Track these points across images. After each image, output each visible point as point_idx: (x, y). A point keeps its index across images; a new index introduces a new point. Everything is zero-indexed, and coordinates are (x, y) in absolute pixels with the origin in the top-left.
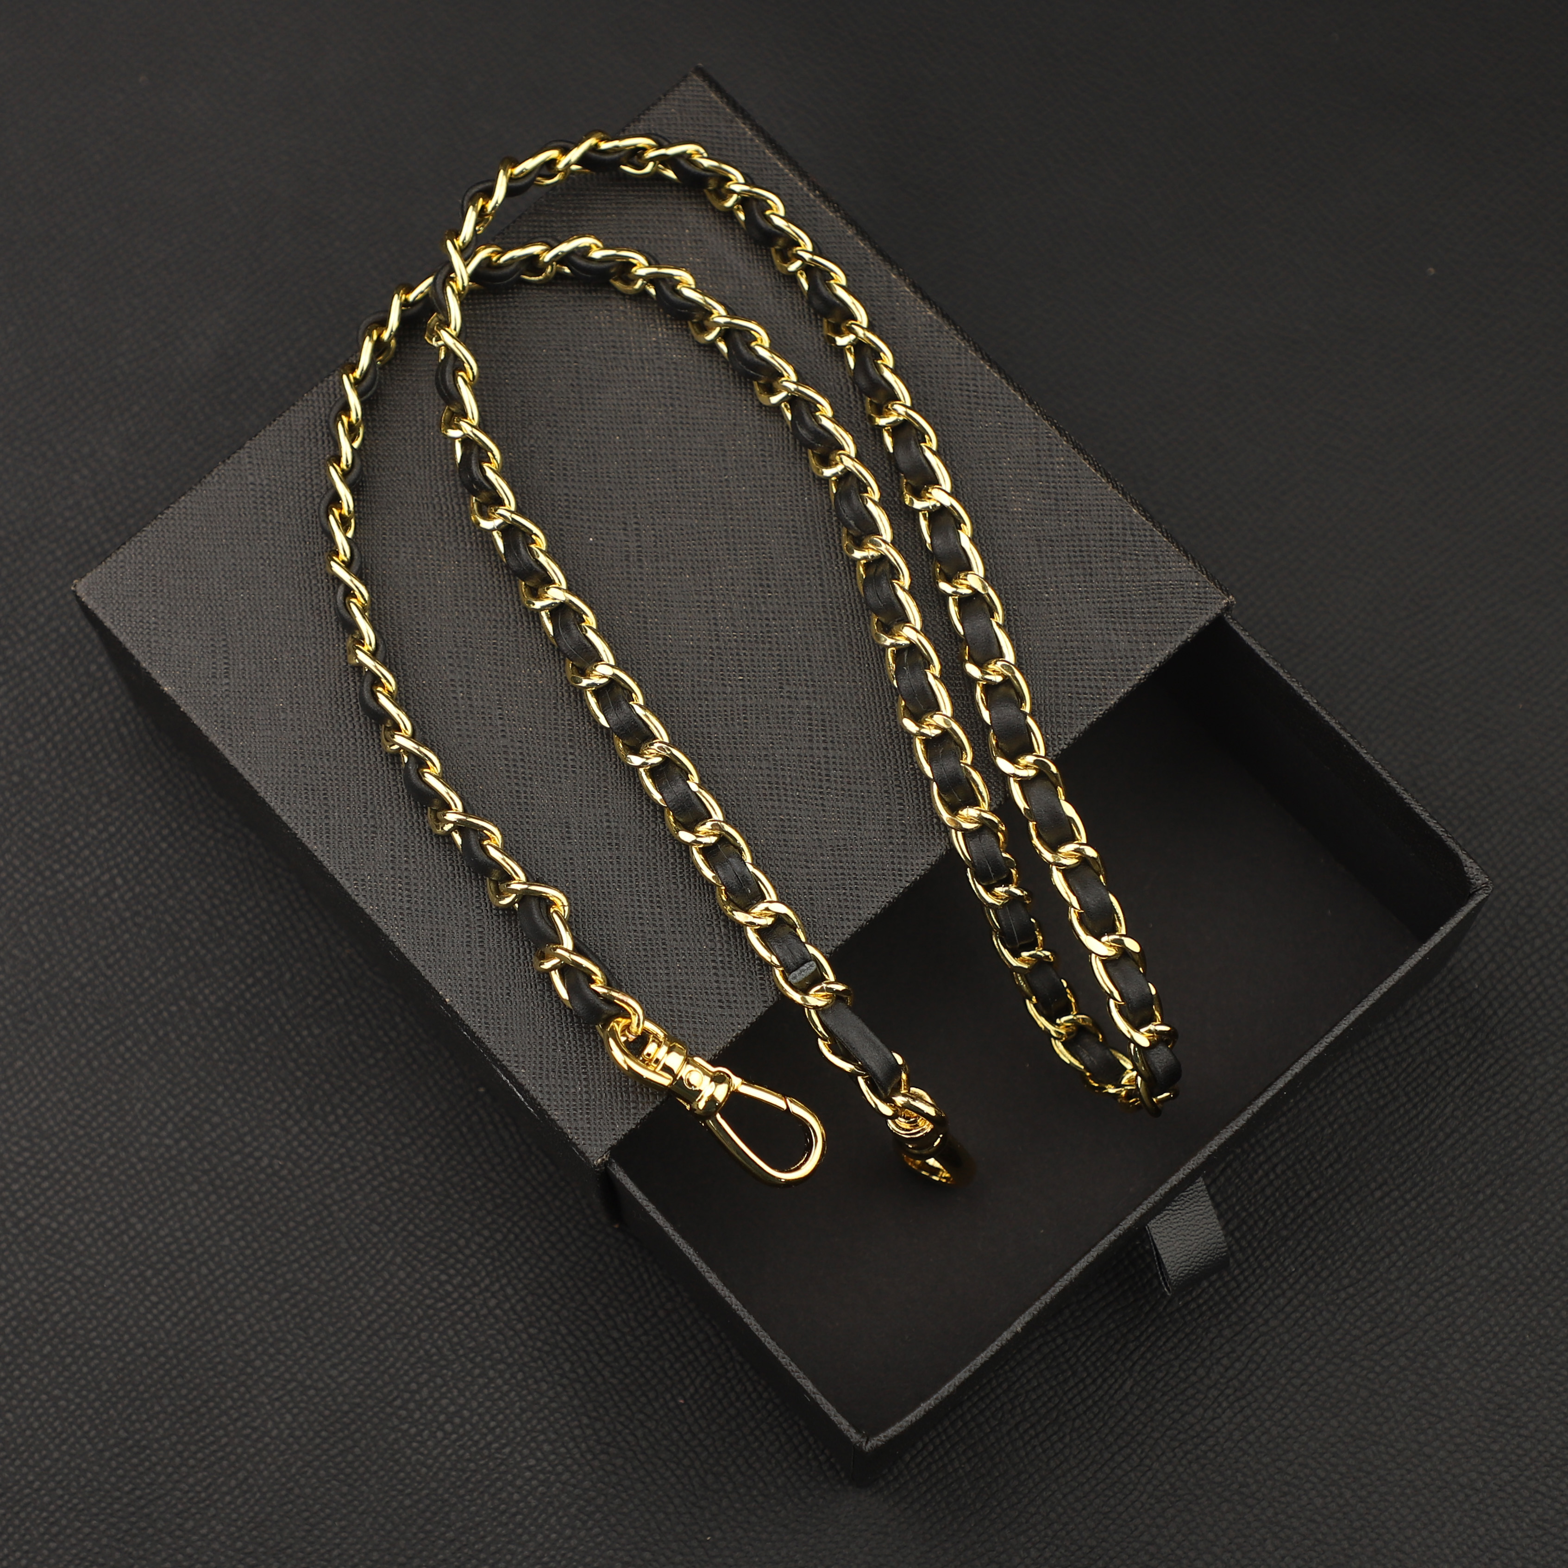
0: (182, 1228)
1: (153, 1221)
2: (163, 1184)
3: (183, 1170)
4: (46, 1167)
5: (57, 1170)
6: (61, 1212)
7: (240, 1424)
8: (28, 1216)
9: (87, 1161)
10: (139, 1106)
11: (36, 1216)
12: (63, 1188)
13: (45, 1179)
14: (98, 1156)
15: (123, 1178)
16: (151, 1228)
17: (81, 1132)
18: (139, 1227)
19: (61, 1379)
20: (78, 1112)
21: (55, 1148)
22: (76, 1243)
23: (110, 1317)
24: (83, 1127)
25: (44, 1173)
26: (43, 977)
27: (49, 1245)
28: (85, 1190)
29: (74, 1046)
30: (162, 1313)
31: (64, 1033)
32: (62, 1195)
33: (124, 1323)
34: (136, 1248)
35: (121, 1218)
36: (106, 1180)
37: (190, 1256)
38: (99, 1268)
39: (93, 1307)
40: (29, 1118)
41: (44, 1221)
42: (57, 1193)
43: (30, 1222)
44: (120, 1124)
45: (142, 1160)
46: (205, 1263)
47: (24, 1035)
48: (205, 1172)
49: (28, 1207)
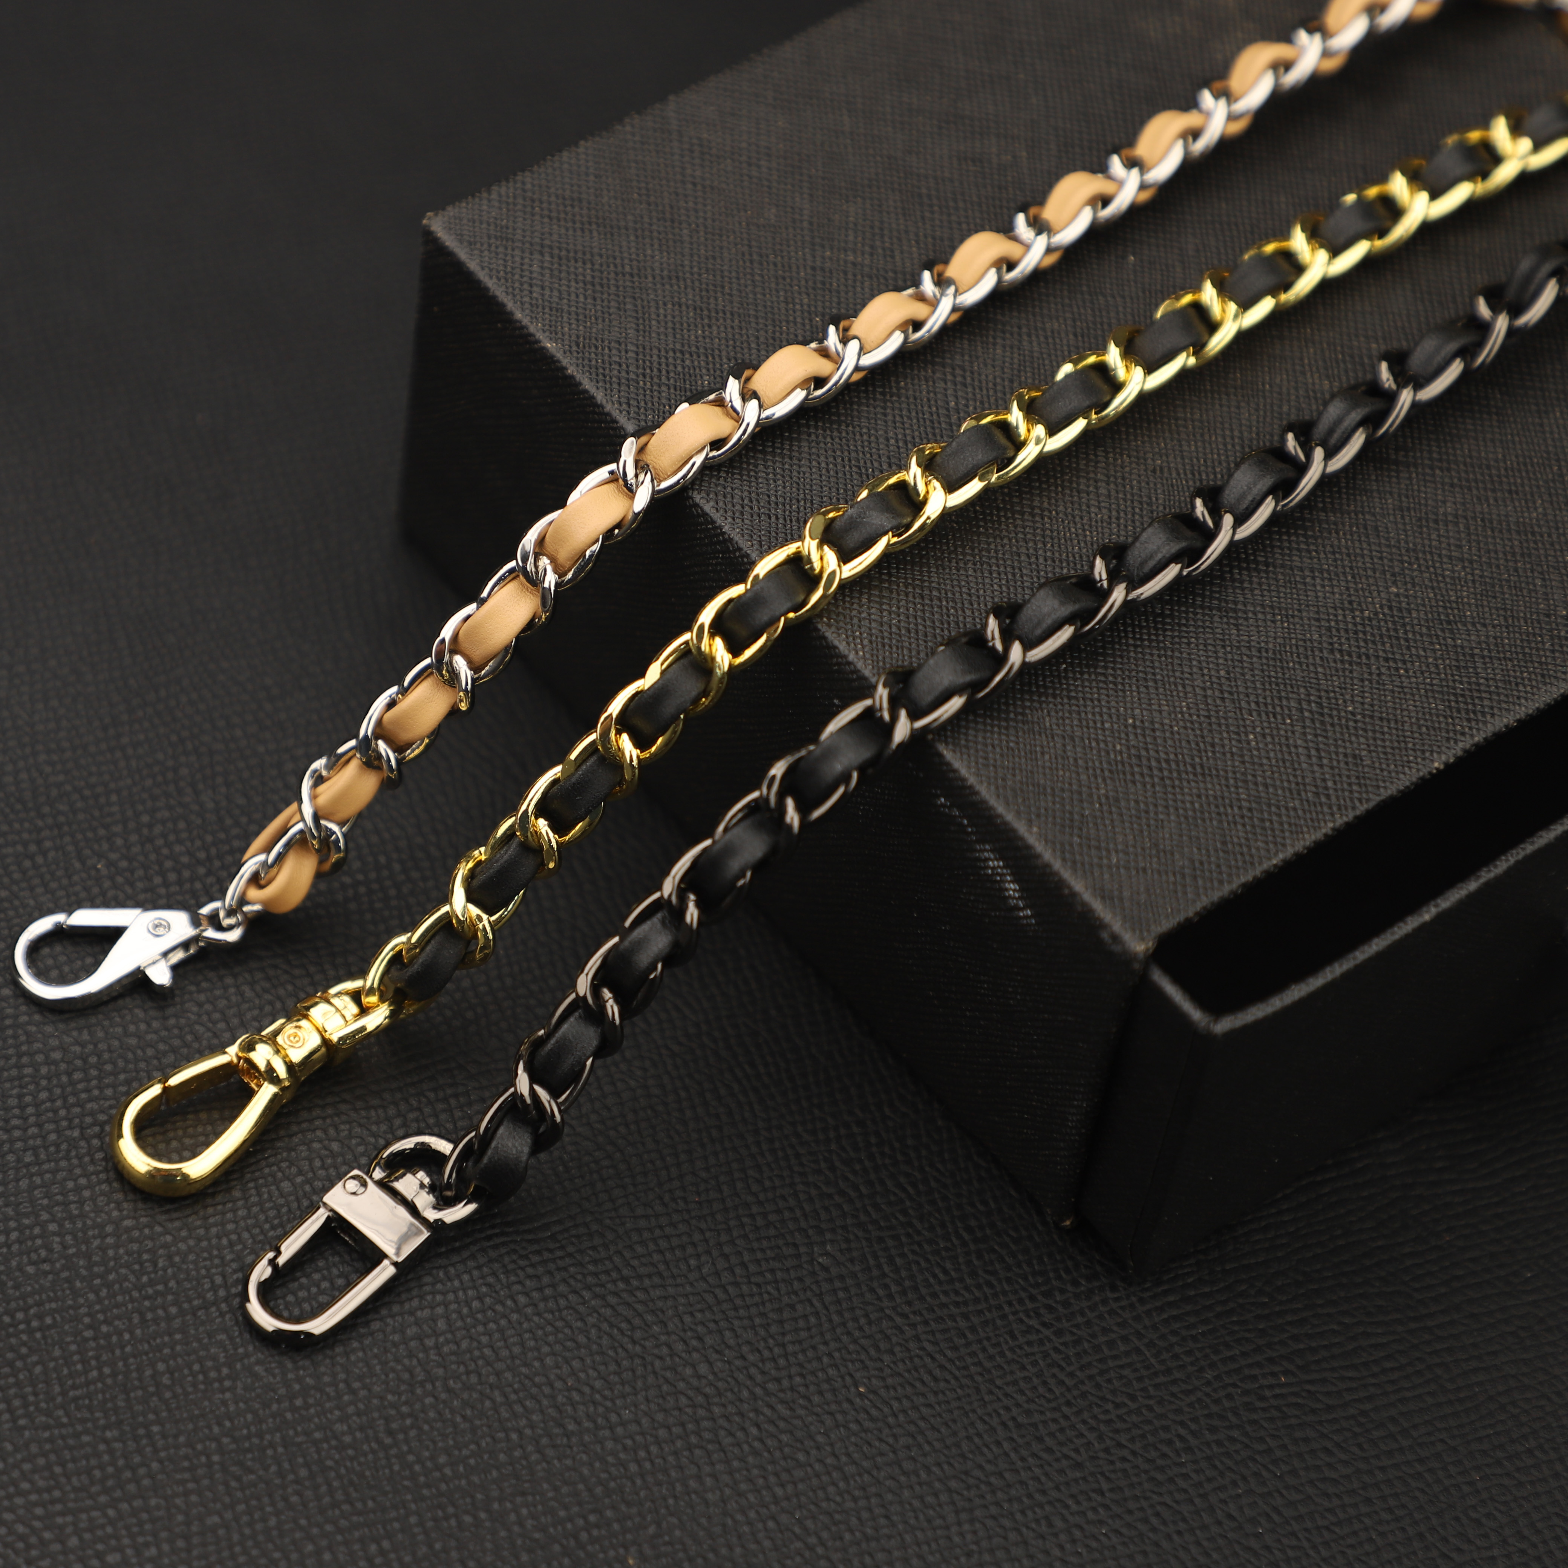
26: (289, 1416)
29: (303, 1522)
31: (294, 1499)
47: (233, 1484)
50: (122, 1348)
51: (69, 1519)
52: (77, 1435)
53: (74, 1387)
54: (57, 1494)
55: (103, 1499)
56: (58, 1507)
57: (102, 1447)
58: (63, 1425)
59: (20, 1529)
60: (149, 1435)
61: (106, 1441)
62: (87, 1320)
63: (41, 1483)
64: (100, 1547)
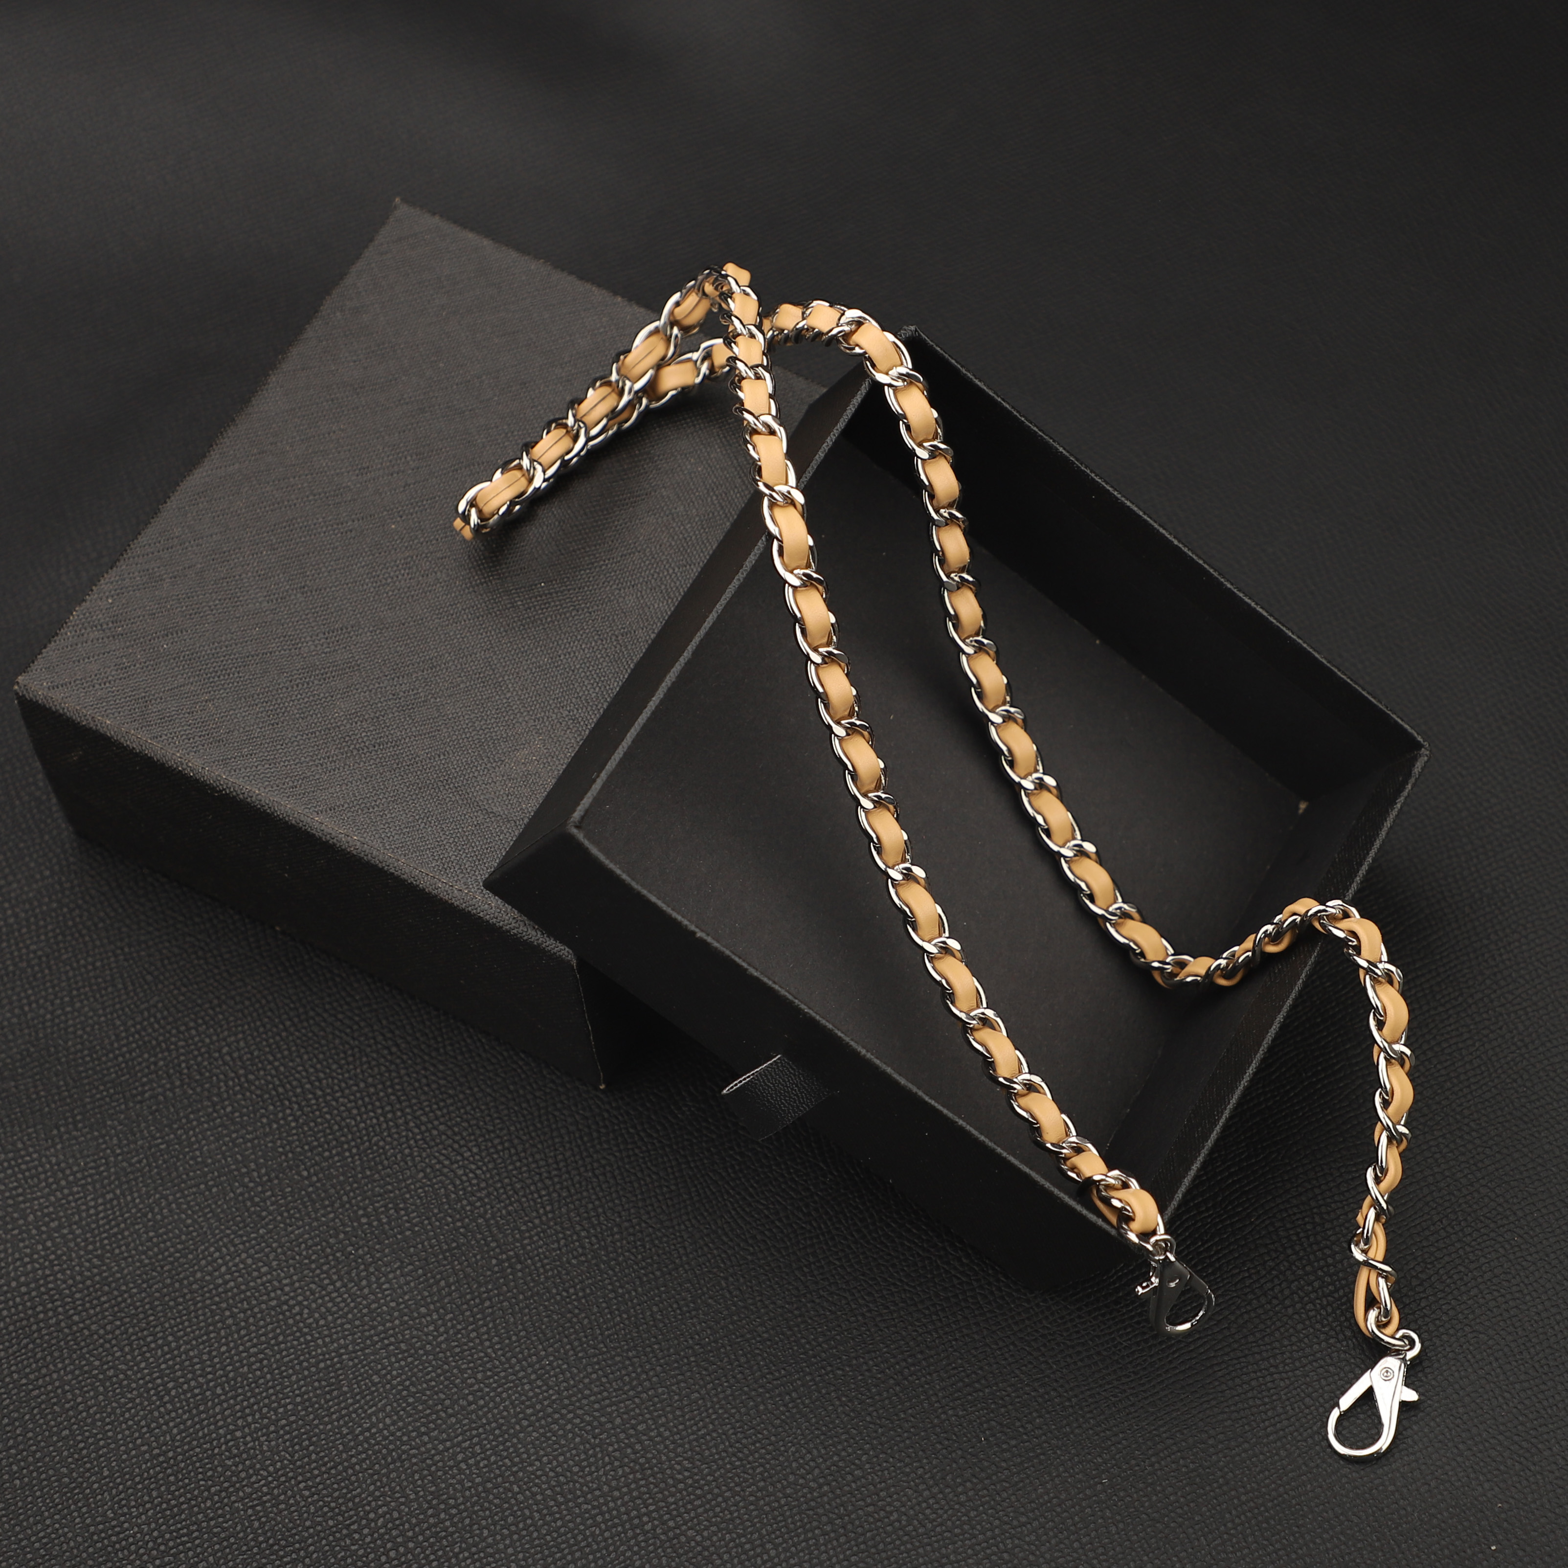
50: (632, 1301)
51: (614, 1408)
52: (612, 1358)
53: (608, 1329)
54: (605, 1394)
55: (631, 1393)
56: (607, 1402)
57: (627, 1362)
58: (604, 1353)
59: (588, 1418)
60: (653, 1351)
61: (629, 1359)
62: (610, 1287)
63: (596, 1389)
64: (633, 1422)
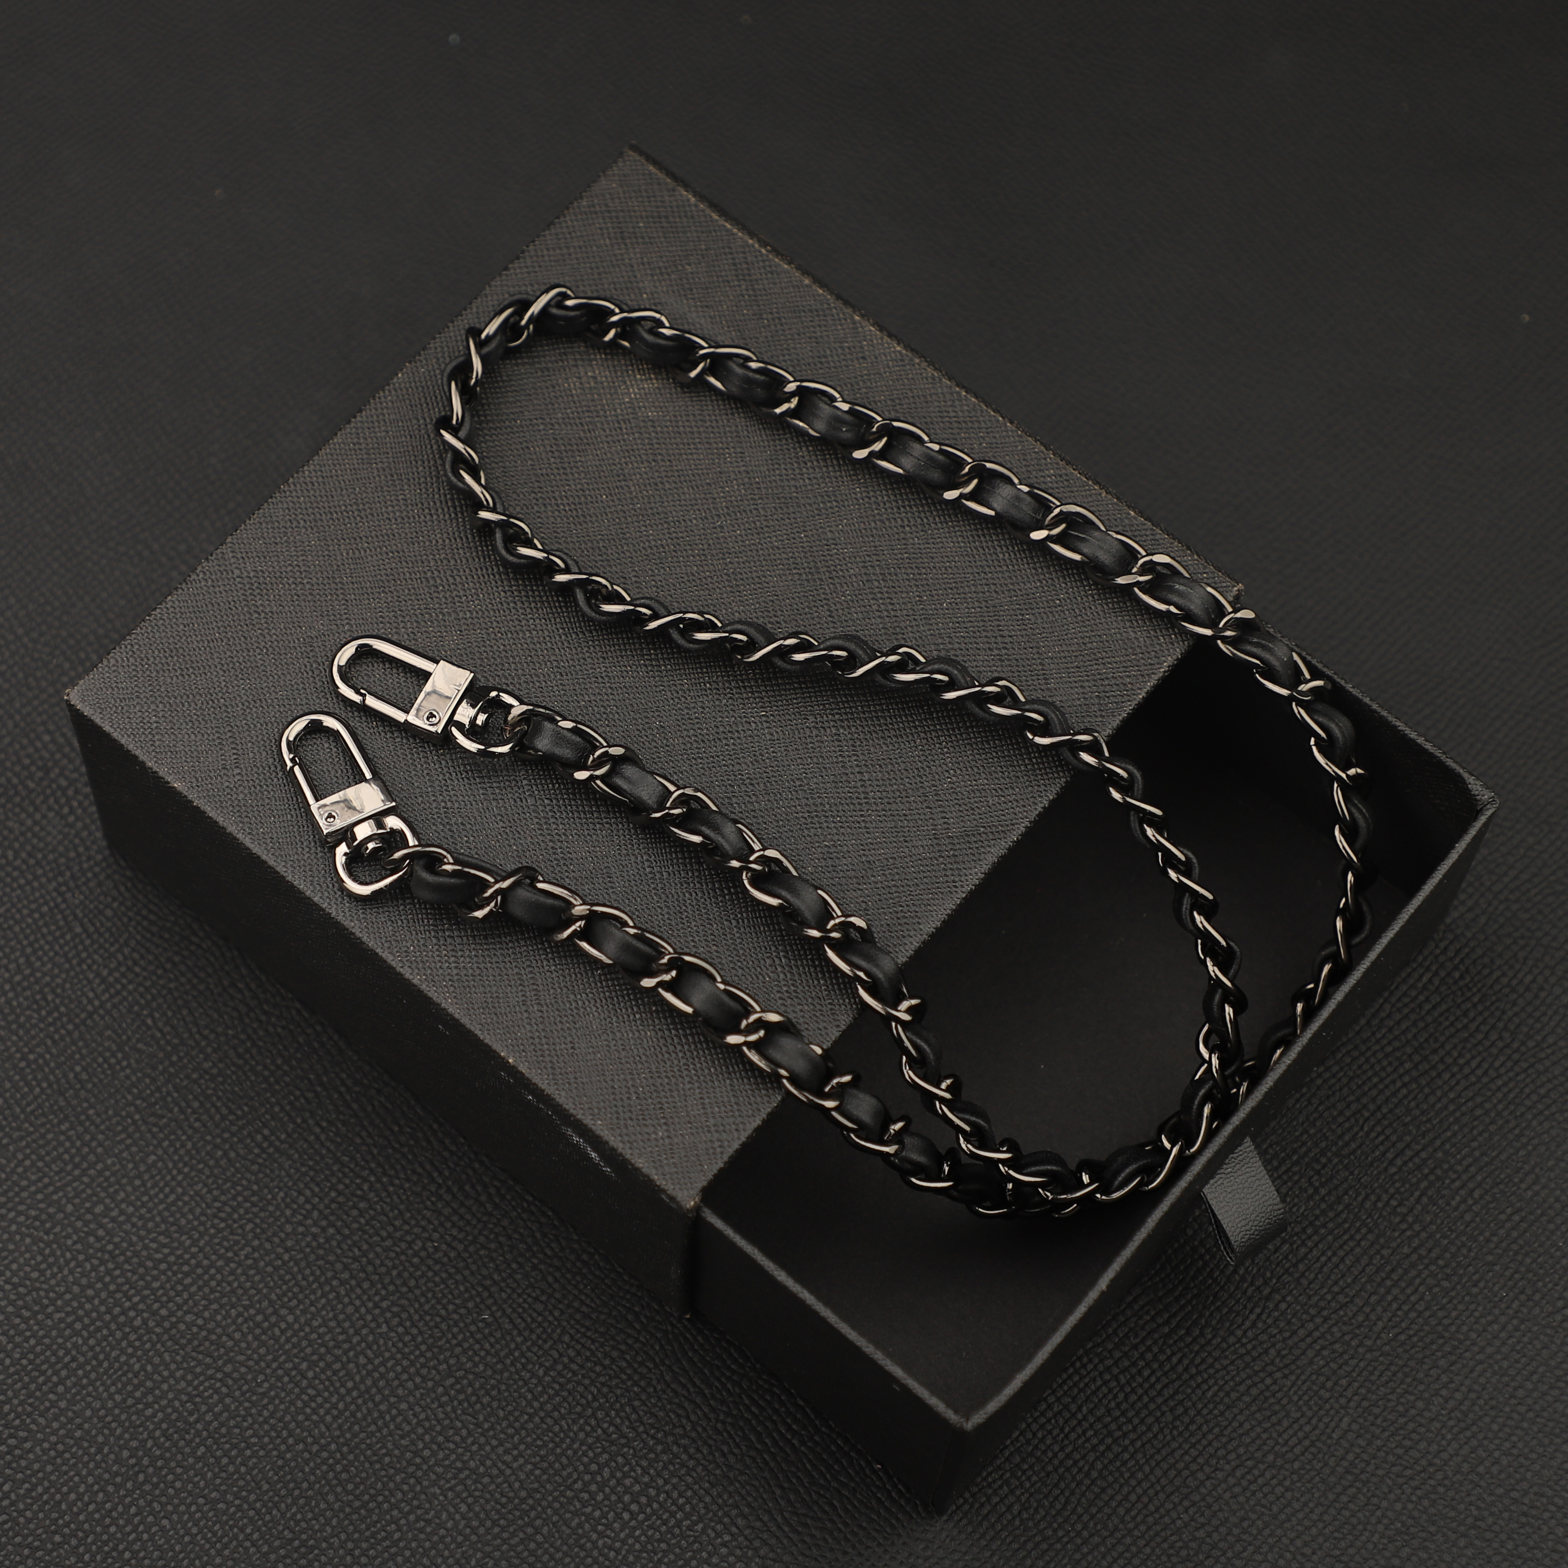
0: (335, 1317)
1: (304, 1312)
2: (312, 1274)
3: (332, 1258)
4: (187, 1263)
5: (199, 1265)
6: (206, 1308)
7: (412, 1517)
8: (172, 1314)
9: (230, 1254)
10: (282, 1194)
11: (180, 1313)
12: (206, 1283)
13: (187, 1275)
14: (242, 1249)
15: (269, 1269)
16: (302, 1320)
17: (222, 1225)
18: (290, 1319)
19: (218, 1481)
20: (217, 1204)
21: (195, 1243)
22: (224, 1338)
23: (266, 1413)
24: (222, 1220)
25: (186, 1268)
26: (172, 1070)
27: (196, 1343)
28: (229, 1284)
29: (209, 1138)
30: (321, 1406)
31: (197, 1124)
32: (207, 1290)
33: (280, 1420)
34: (288, 1340)
35: (270, 1310)
36: (252, 1272)
37: (346, 1346)
38: (251, 1363)
39: (247, 1404)
40: (166, 1214)
41: (189, 1318)
42: (200, 1288)
43: (174, 1319)
44: (262, 1214)
45: (287, 1250)
46: (362, 1352)
47: (155, 1130)
48: (355, 1259)
49: (171, 1305)
